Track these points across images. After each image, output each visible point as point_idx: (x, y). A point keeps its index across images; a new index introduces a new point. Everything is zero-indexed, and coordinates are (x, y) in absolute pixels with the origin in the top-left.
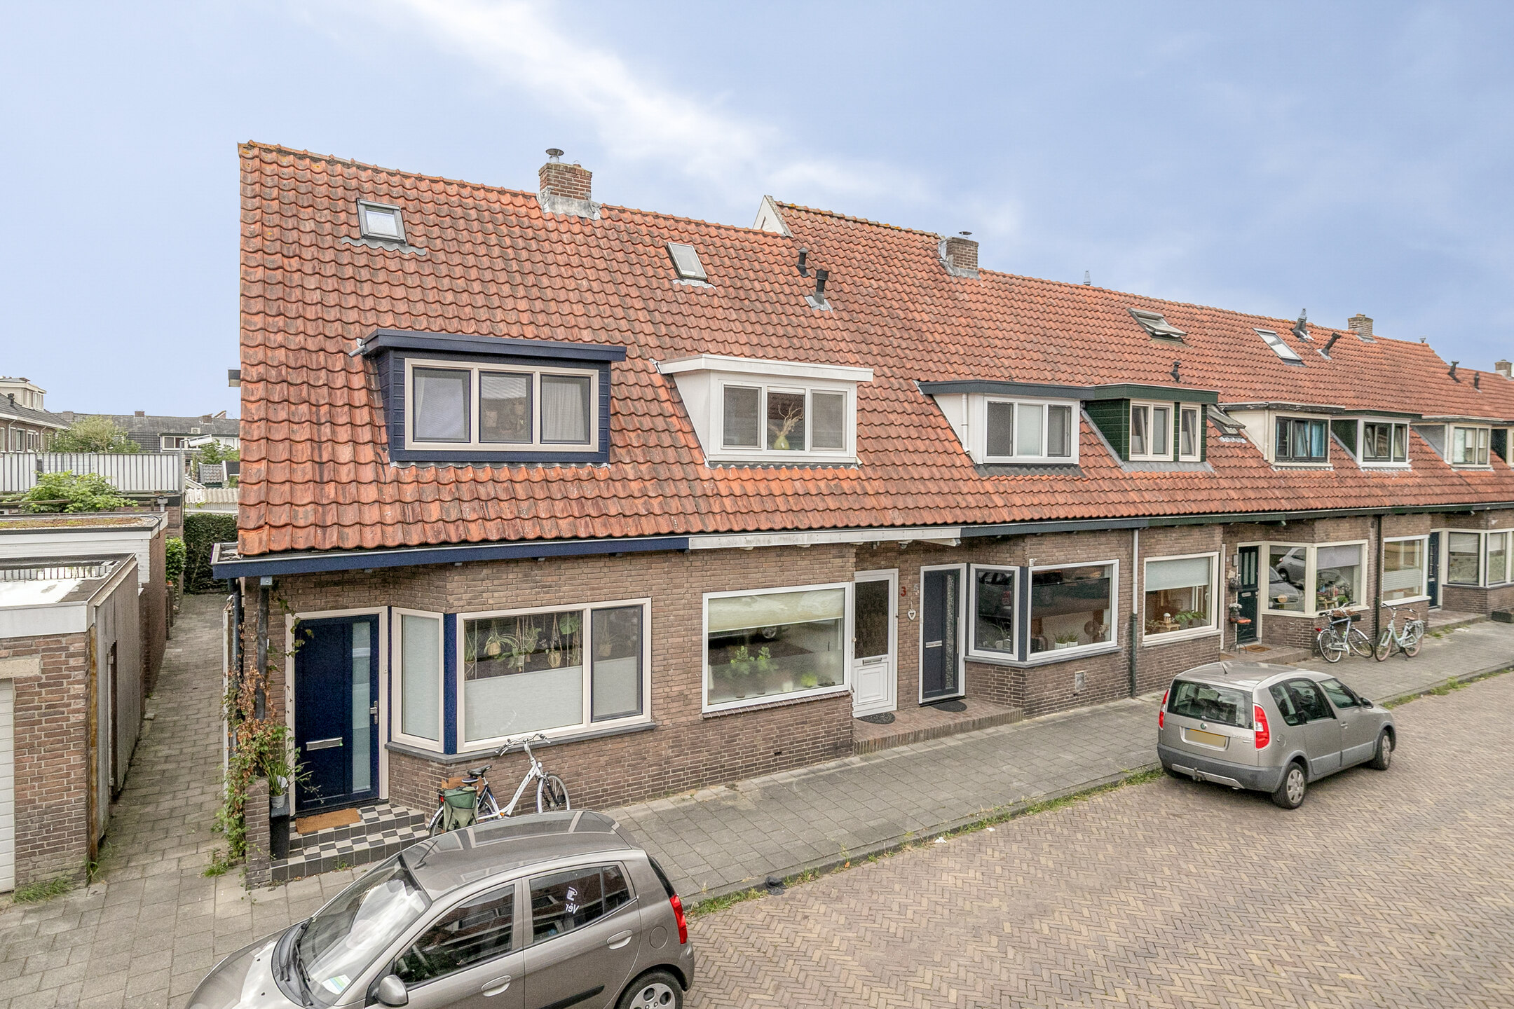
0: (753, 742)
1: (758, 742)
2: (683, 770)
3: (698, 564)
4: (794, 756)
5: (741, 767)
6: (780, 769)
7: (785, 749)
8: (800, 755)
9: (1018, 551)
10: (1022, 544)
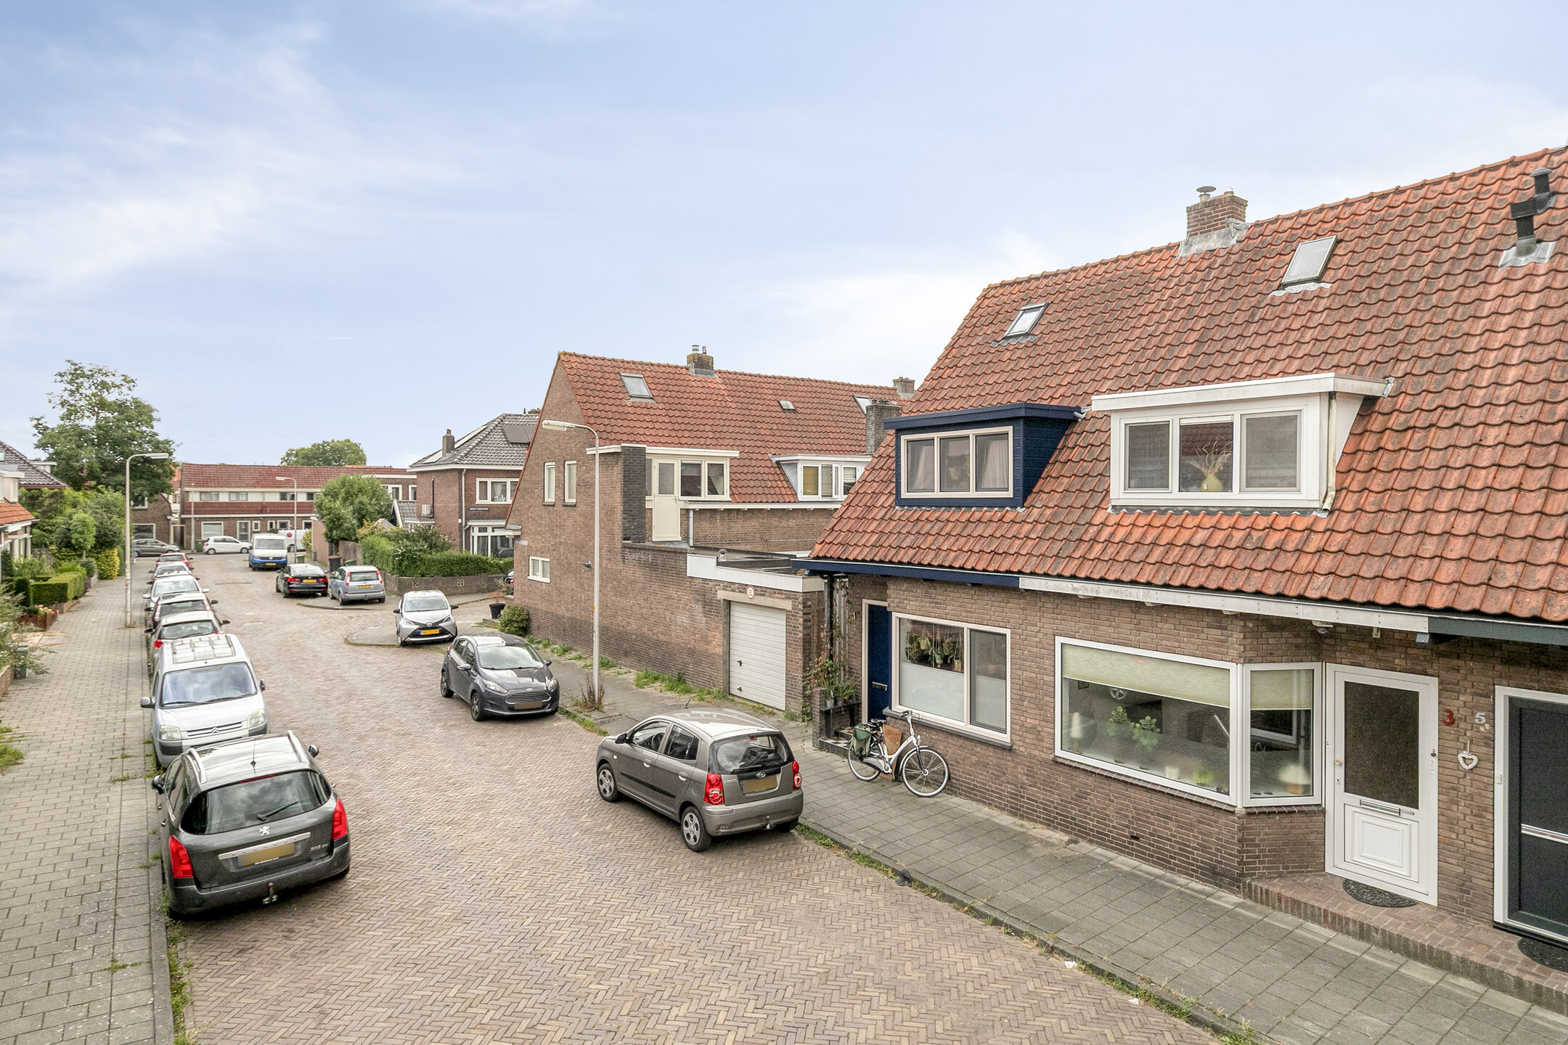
0: (1105, 809)
1: (1111, 811)
2: (1036, 802)
3: (1049, 605)
4: (1156, 852)
5: (1093, 831)
6: (1137, 856)
7: (1143, 837)
8: (1162, 854)
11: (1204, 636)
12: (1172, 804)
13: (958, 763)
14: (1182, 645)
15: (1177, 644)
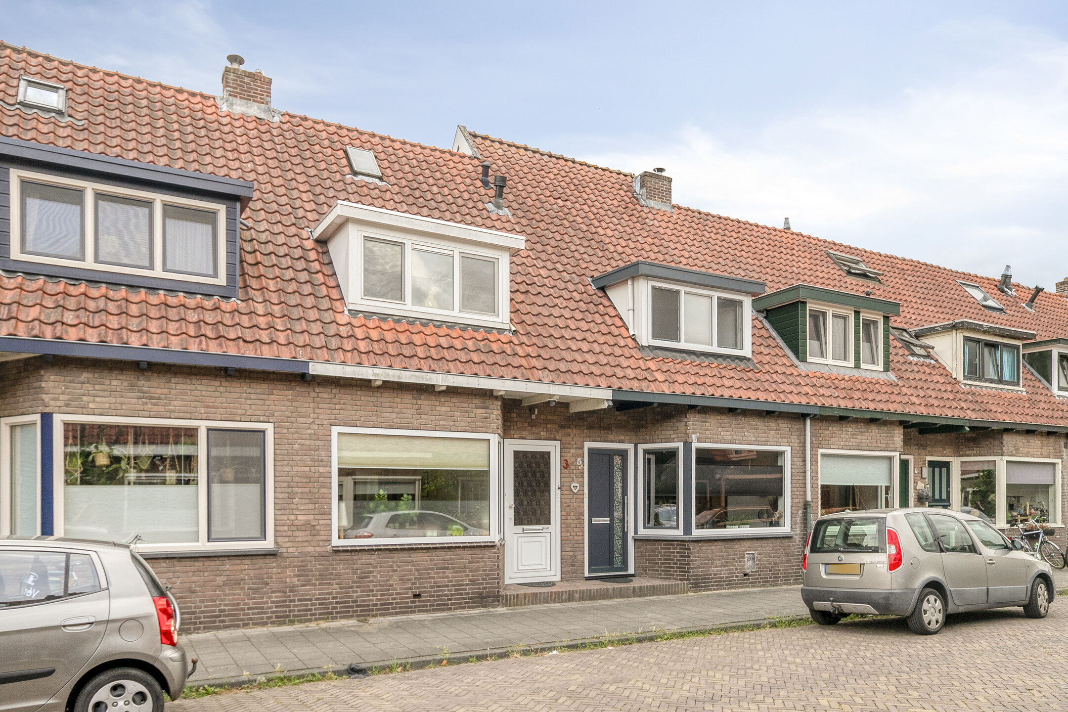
0: (388, 580)
1: (395, 580)
2: (310, 600)
3: (325, 395)
4: (436, 601)
5: (376, 605)
6: (419, 611)
7: (425, 592)
8: (441, 600)
9: (681, 426)
10: (685, 420)
11: (473, 415)
12: (449, 555)
14: (456, 423)
15: (452, 423)
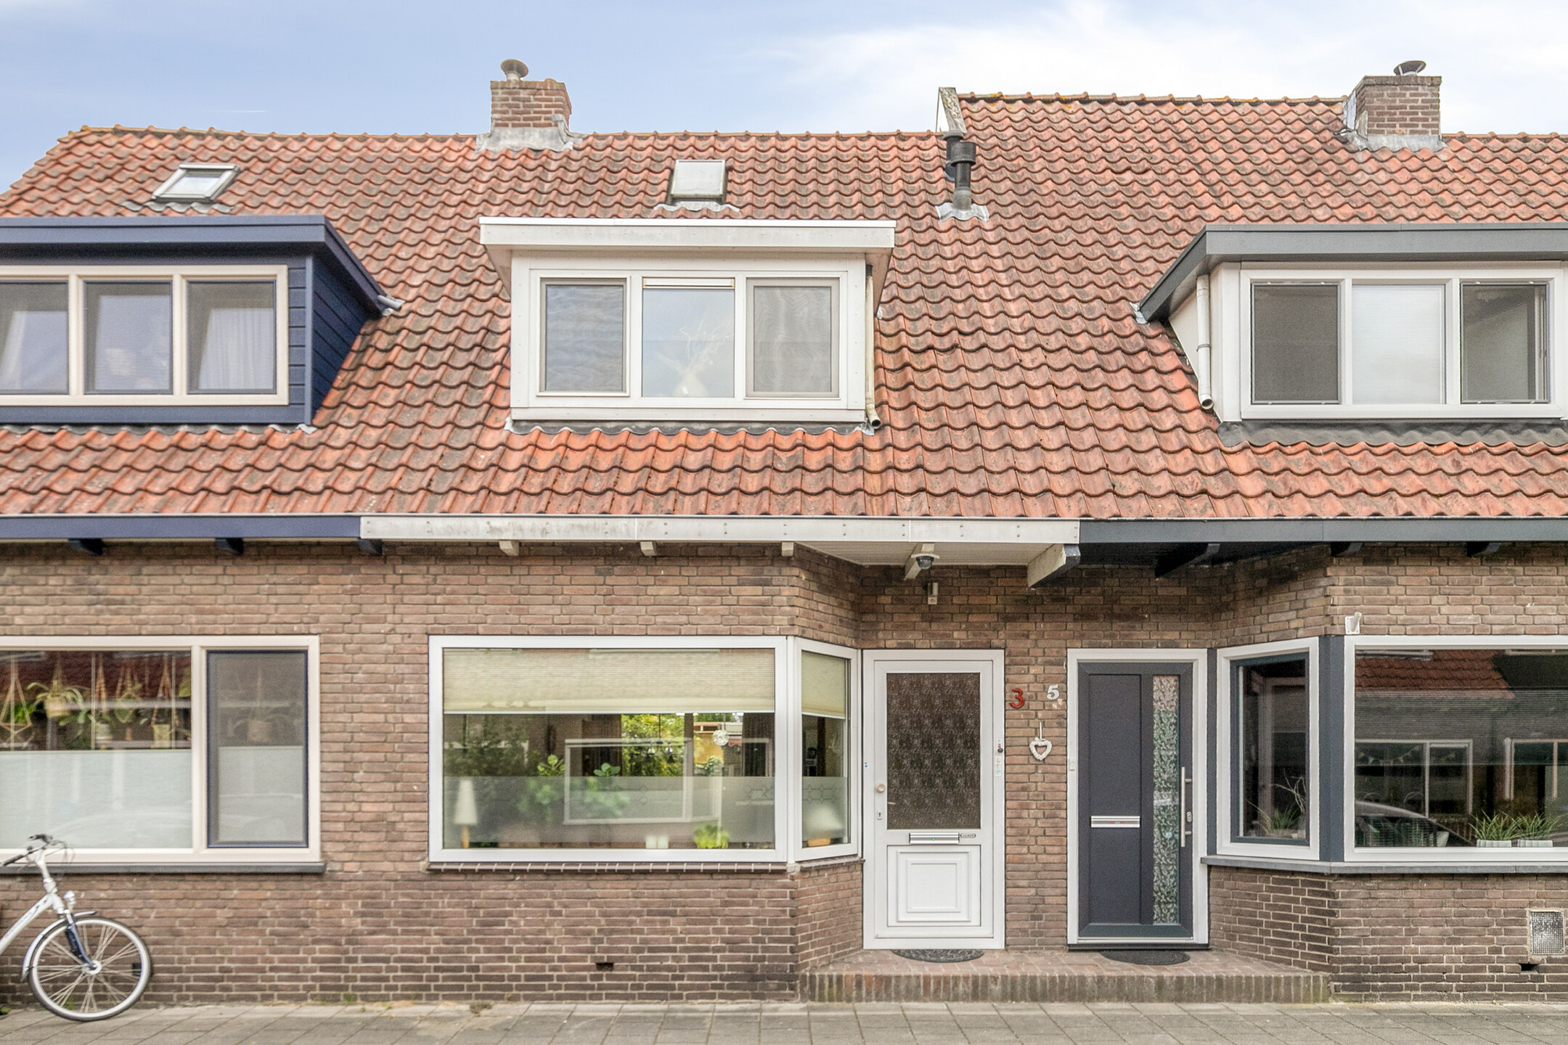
0: (542, 932)
1: (556, 932)
2: (386, 960)
3: (416, 579)
4: (644, 978)
5: (517, 978)
6: (608, 997)
7: (622, 959)
8: (658, 977)
9: (1314, 600)
10: (1323, 582)
11: (732, 600)
12: (676, 887)
13: (177, 934)
14: (693, 619)
15: (684, 619)
